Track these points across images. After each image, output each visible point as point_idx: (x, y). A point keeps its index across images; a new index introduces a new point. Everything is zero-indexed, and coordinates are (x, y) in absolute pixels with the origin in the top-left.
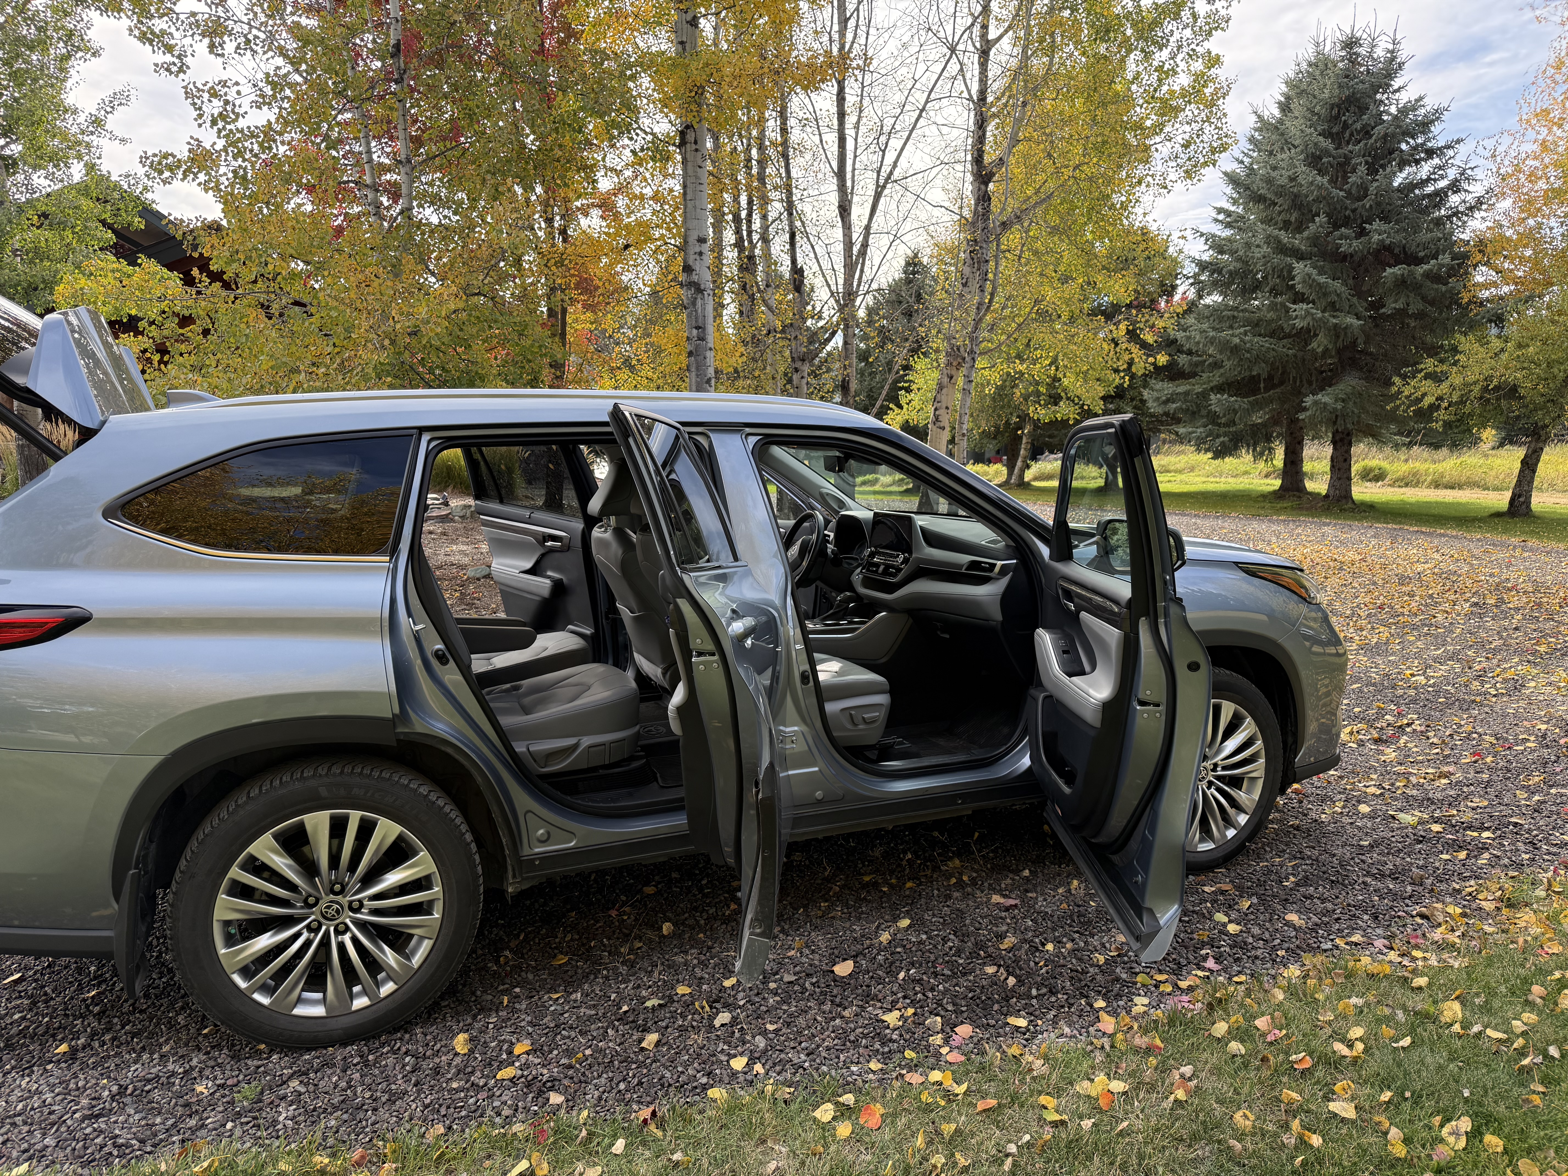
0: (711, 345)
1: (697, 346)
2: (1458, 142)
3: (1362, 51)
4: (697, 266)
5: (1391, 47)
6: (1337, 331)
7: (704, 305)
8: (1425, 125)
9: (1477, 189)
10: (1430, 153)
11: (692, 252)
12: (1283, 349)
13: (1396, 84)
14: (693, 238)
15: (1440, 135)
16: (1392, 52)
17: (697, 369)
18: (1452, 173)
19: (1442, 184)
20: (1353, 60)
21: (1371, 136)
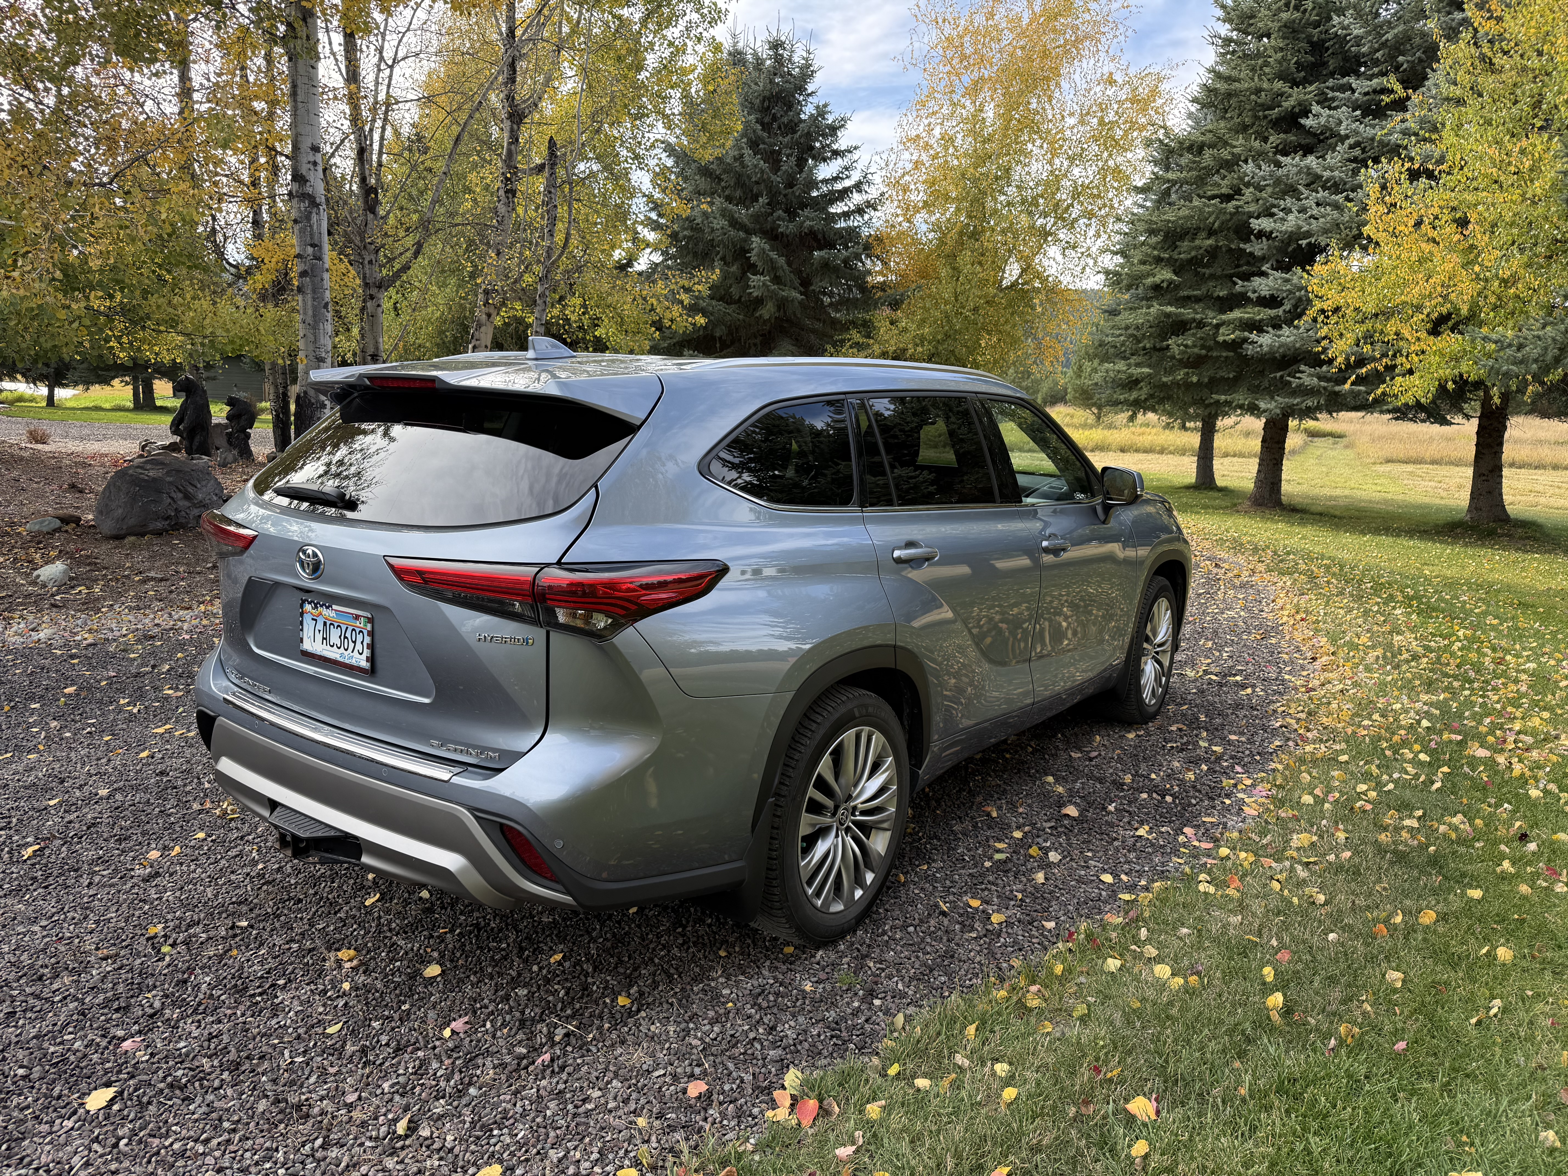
0: (327, 266)
1: (313, 267)
2: (856, 148)
3: (786, 54)
4: (311, 176)
5: (805, 54)
6: (782, 304)
7: (319, 221)
8: (833, 130)
9: (873, 193)
10: (836, 153)
11: (305, 160)
12: (733, 313)
13: (810, 88)
14: (305, 145)
15: (843, 141)
16: (807, 60)
17: (314, 291)
18: (856, 176)
19: (847, 183)
20: (778, 60)
21: (795, 132)
